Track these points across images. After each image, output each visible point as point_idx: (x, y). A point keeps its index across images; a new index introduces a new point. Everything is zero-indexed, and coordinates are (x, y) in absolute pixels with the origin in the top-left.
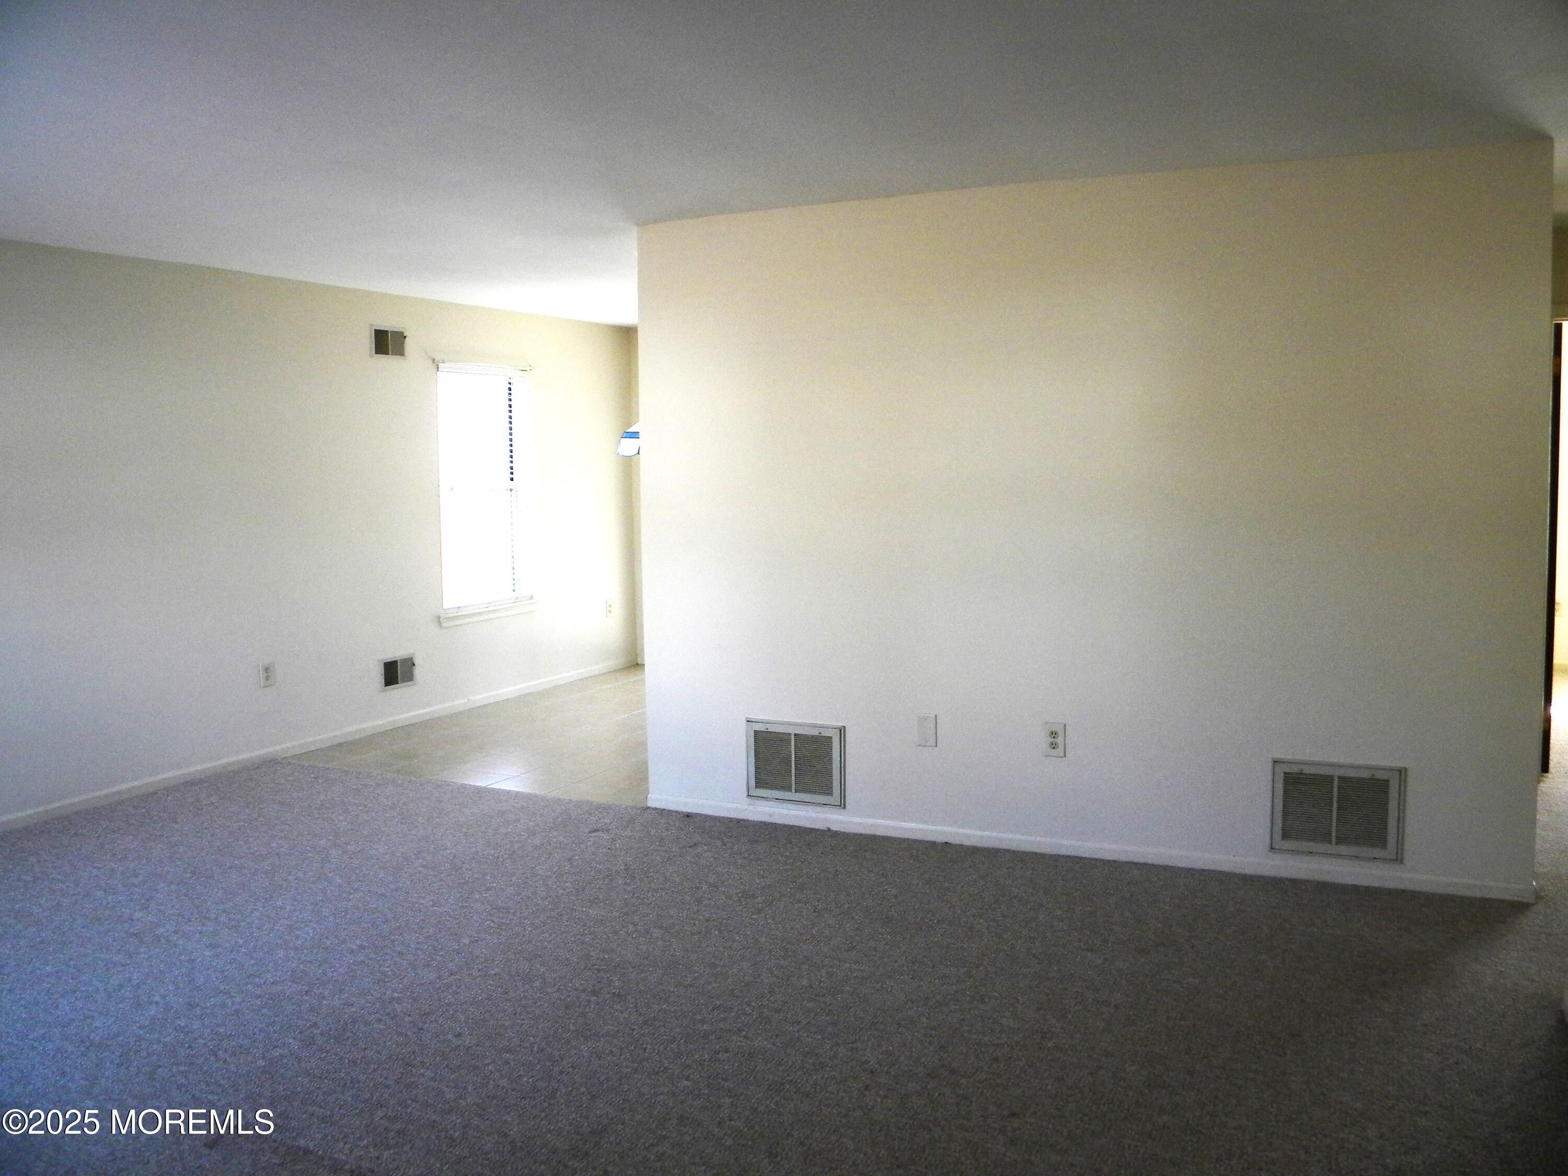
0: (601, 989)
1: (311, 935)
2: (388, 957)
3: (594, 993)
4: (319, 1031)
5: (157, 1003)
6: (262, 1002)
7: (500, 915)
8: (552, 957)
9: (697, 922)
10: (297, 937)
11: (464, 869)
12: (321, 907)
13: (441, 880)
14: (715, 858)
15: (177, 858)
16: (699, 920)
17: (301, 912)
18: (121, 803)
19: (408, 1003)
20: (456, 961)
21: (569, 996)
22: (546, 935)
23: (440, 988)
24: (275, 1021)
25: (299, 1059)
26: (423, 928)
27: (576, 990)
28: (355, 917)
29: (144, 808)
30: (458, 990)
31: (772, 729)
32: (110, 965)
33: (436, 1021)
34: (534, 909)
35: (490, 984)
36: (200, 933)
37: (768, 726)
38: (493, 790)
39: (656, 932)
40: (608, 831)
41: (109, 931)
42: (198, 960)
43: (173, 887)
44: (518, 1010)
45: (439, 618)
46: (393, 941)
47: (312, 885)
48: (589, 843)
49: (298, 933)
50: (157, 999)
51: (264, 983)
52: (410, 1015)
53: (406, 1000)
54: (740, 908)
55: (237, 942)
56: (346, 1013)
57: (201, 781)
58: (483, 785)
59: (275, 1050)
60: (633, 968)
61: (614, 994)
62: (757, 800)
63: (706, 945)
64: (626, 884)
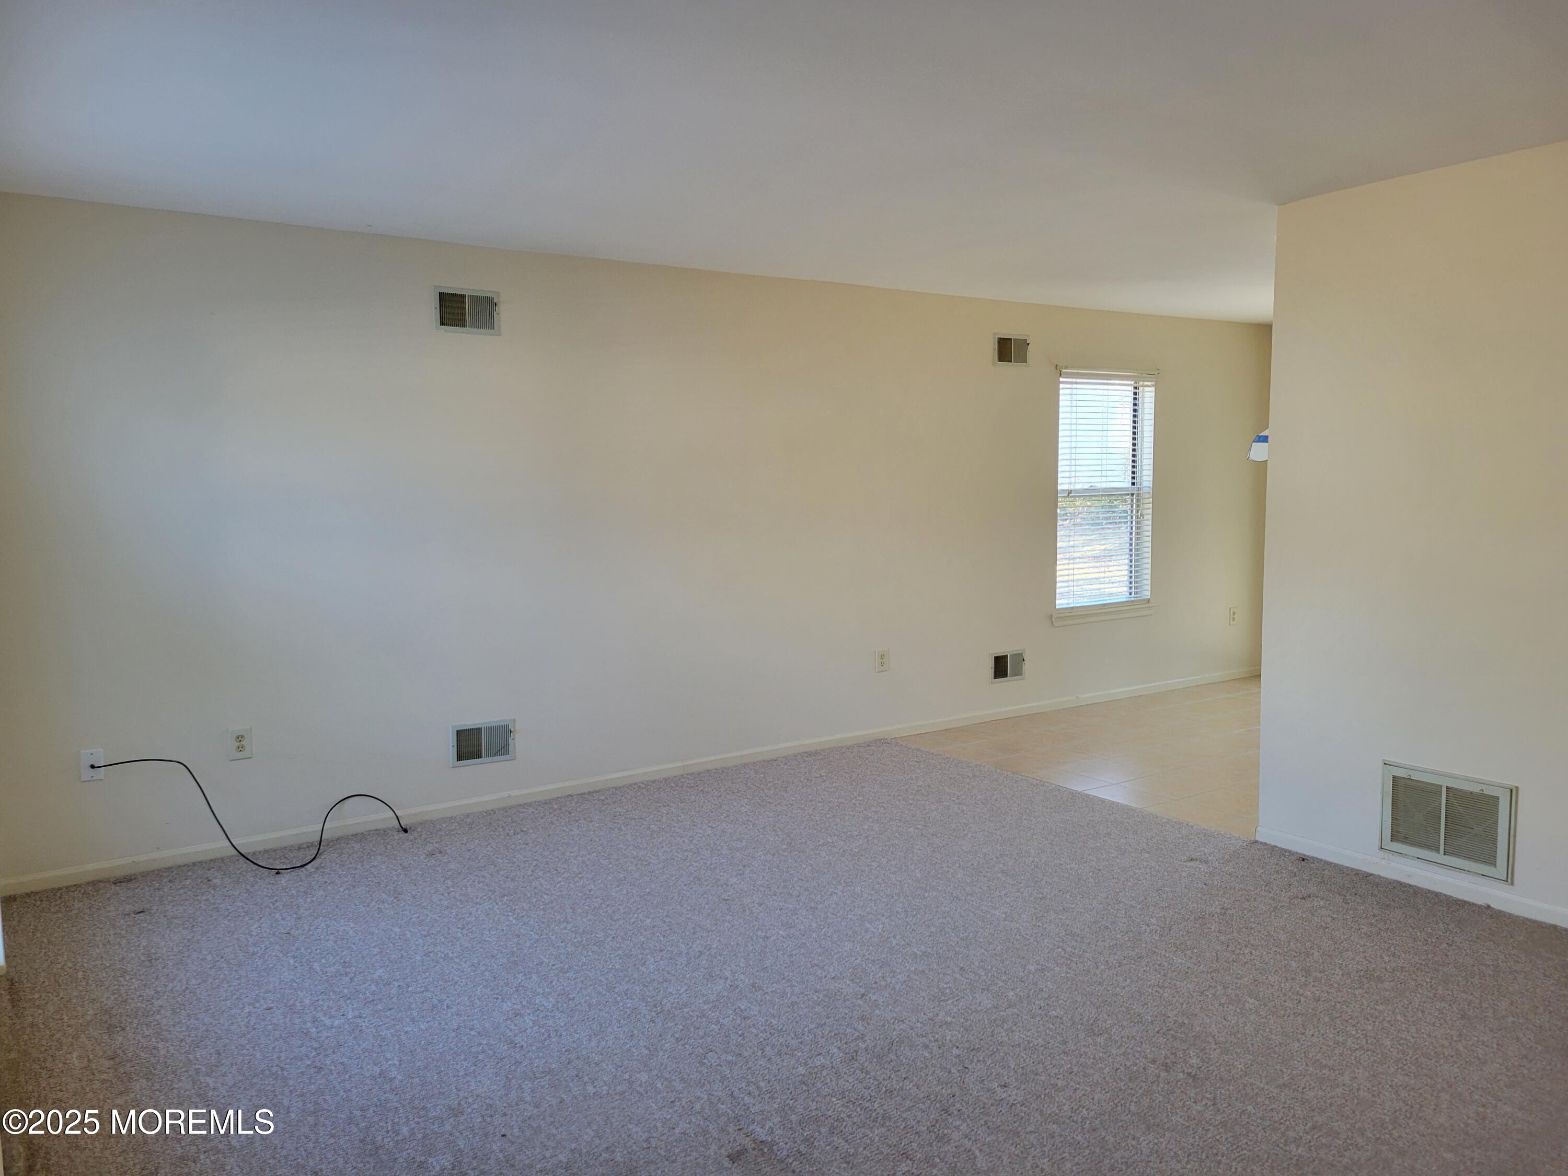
0: (1174, 1063)
1: (880, 930)
2: (949, 972)
3: (1167, 1068)
4: (864, 1046)
5: (726, 979)
6: (818, 998)
7: (1074, 944)
8: (1123, 1009)
9: (1303, 999)
10: (867, 931)
11: (1043, 882)
12: (895, 901)
13: (1018, 891)
14: (1333, 919)
15: (779, 828)
16: (1306, 997)
17: (876, 903)
18: (745, 766)
19: (959, 1032)
20: (1018, 990)
21: (1135, 1064)
22: (1120, 979)
23: (995, 1020)
24: (825, 1023)
25: (838, 1075)
26: (990, 943)
27: (1146, 1057)
28: (926, 919)
29: (763, 773)
30: (1014, 1028)
31: (1416, 776)
32: (698, 929)
33: (984, 1061)
34: (1111, 944)
35: (1049, 1028)
36: (781, 909)
37: (1411, 773)
38: (1088, 796)
39: (1251, 1003)
40: (1206, 862)
41: (705, 893)
42: (772, 938)
43: (769, 857)
44: (1075, 1069)
45: (1051, 616)
46: (957, 953)
47: (892, 876)
48: (1184, 874)
49: (868, 925)
50: (728, 973)
51: (826, 977)
52: (958, 1047)
53: (958, 1028)
54: (1360, 991)
55: (810, 926)
56: (894, 1029)
57: (816, 753)
58: (1079, 790)
59: (818, 1057)
60: (1216, 1044)
61: (1189, 1074)
62: (1393, 855)
63: (1311, 1033)
64: (1219, 931)
